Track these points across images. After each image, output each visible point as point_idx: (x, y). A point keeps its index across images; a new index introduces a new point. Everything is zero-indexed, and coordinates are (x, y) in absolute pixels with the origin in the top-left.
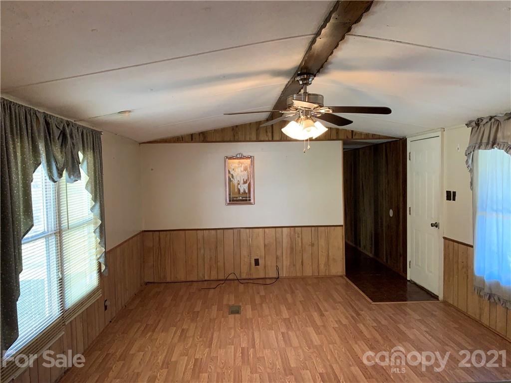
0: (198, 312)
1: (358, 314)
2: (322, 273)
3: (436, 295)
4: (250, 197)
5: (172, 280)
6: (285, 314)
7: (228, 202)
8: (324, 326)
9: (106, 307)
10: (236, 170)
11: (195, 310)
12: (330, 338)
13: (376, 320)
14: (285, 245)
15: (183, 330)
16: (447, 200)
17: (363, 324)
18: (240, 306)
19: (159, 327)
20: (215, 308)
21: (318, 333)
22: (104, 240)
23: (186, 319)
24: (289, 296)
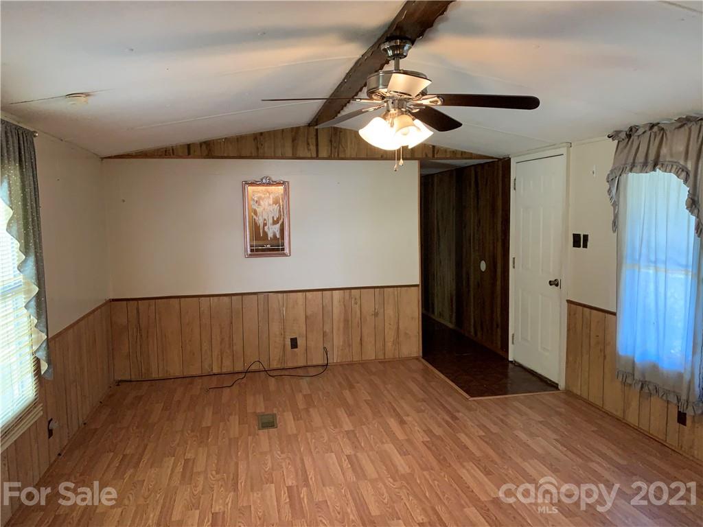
0: (209, 428)
1: (455, 418)
2: (389, 355)
3: (554, 383)
4: (283, 245)
5: (161, 376)
6: (347, 425)
7: (249, 252)
8: (408, 440)
9: (50, 433)
10: (262, 202)
11: (204, 425)
12: (421, 460)
13: (483, 427)
14: (335, 317)
15: (187, 461)
16: (574, 246)
17: (466, 434)
18: (275, 414)
19: (145, 459)
20: (234, 420)
21: (404, 453)
22: (44, 320)
23: (189, 442)
24: (347, 393)
